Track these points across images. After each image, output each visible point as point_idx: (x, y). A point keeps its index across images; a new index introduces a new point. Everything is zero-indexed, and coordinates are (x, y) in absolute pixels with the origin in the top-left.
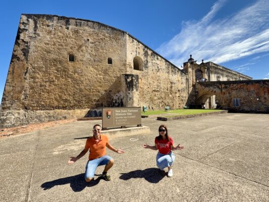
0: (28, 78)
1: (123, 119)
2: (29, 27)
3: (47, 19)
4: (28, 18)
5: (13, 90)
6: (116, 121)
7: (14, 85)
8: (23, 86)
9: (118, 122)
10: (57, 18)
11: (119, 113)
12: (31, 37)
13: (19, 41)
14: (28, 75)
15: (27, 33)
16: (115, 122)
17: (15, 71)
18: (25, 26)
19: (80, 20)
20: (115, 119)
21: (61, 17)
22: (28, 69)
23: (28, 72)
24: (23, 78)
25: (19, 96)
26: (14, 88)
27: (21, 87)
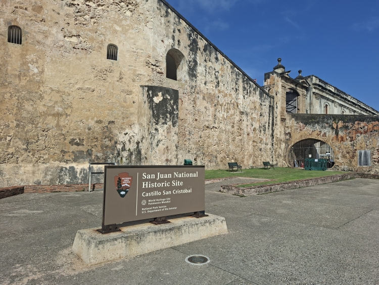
1: (162, 196)
16: (141, 206)
20: (141, 199)
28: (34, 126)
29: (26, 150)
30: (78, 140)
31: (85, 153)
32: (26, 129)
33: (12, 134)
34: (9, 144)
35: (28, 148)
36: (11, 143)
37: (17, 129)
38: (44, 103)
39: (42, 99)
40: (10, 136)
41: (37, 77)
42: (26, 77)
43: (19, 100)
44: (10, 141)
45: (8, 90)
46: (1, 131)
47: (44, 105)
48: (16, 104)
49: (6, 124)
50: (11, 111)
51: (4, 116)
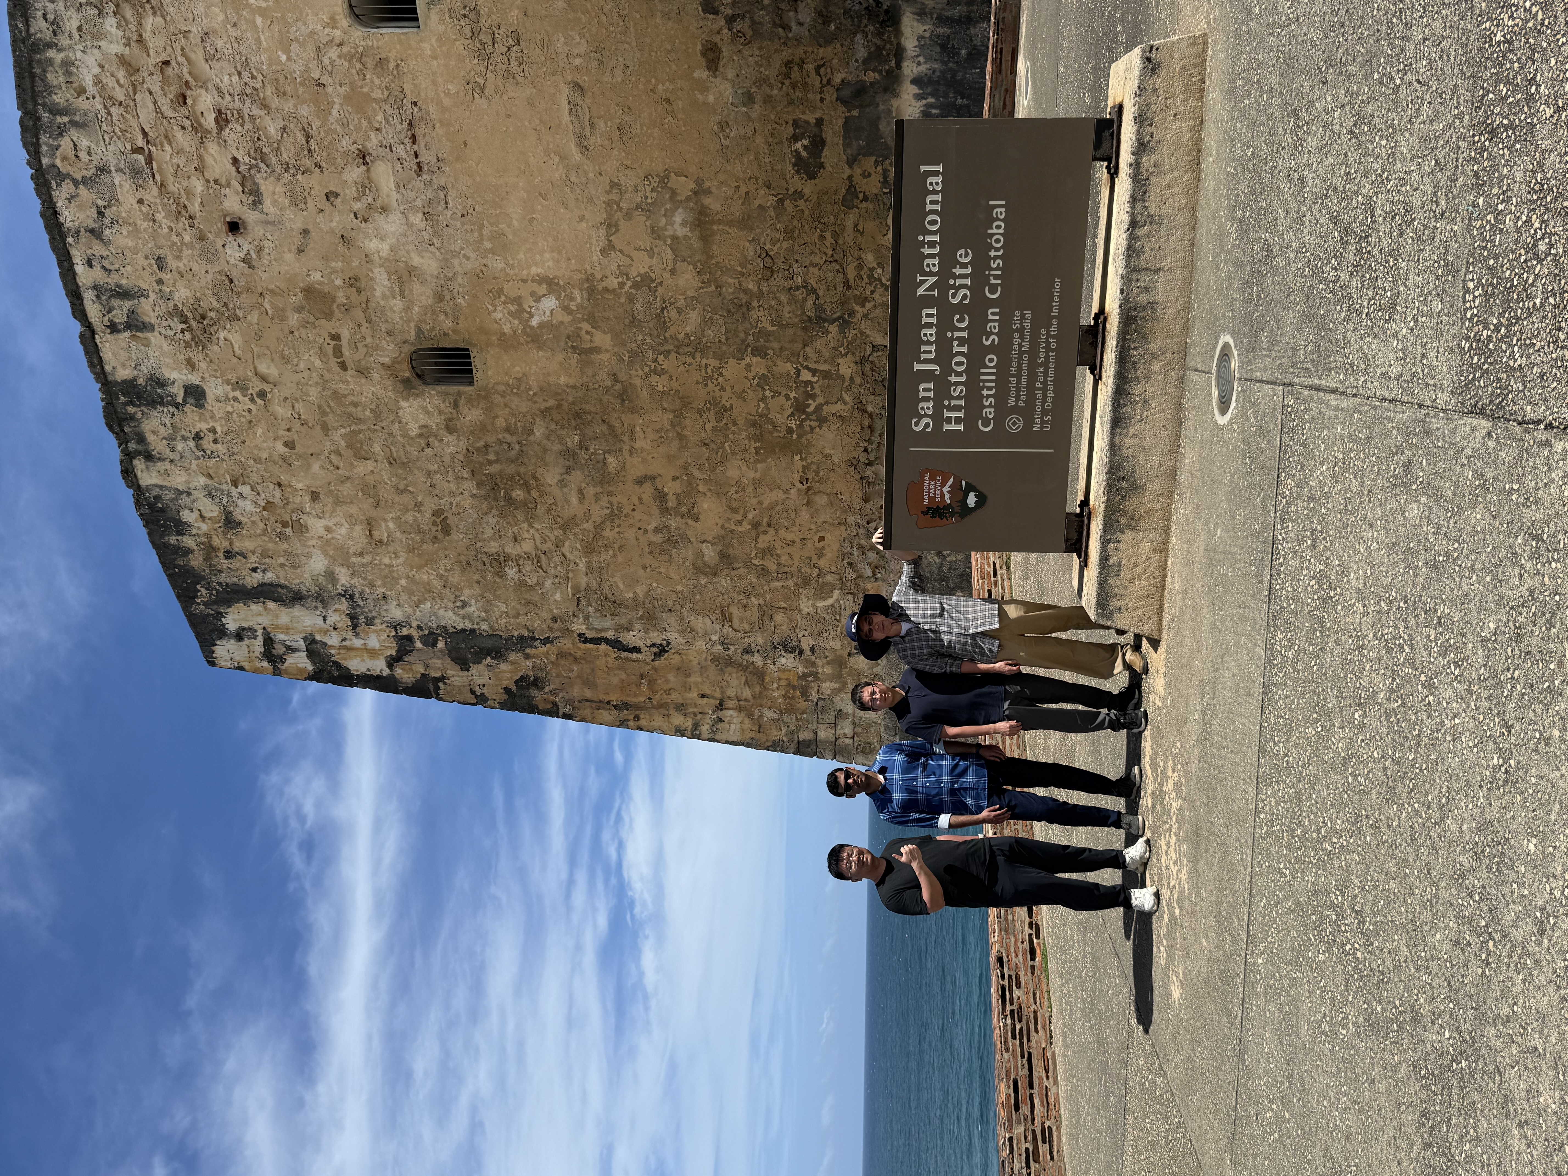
0: (656, 637)
1: (1003, 349)
2: (287, 630)
3: (181, 528)
4: (222, 633)
5: (740, 709)
6: (1014, 424)
7: (707, 706)
8: (716, 659)
9: (1027, 413)
10: (139, 464)
11: (942, 391)
12: (353, 617)
13: (404, 674)
14: (631, 638)
15: (333, 640)
16: (1026, 437)
17: (614, 698)
18: (290, 649)
19: (75, 295)
20: (999, 436)
21: (123, 440)
22: (590, 635)
23: (610, 634)
24: (656, 663)
25: (783, 683)
26: (730, 704)
27: (722, 670)
28: (755, 304)
29: (844, 324)
30: (799, 145)
31: (855, 113)
32: (770, 328)
33: (789, 368)
34: (826, 375)
35: (838, 319)
36: (822, 367)
37: (770, 352)
38: (667, 275)
39: (653, 281)
40: (798, 371)
41: (572, 299)
42: (583, 333)
43: (669, 352)
44: (814, 372)
45: (638, 382)
46: (782, 399)
47: (673, 272)
48: (683, 359)
49: (758, 385)
50: (709, 371)
51: (728, 389)
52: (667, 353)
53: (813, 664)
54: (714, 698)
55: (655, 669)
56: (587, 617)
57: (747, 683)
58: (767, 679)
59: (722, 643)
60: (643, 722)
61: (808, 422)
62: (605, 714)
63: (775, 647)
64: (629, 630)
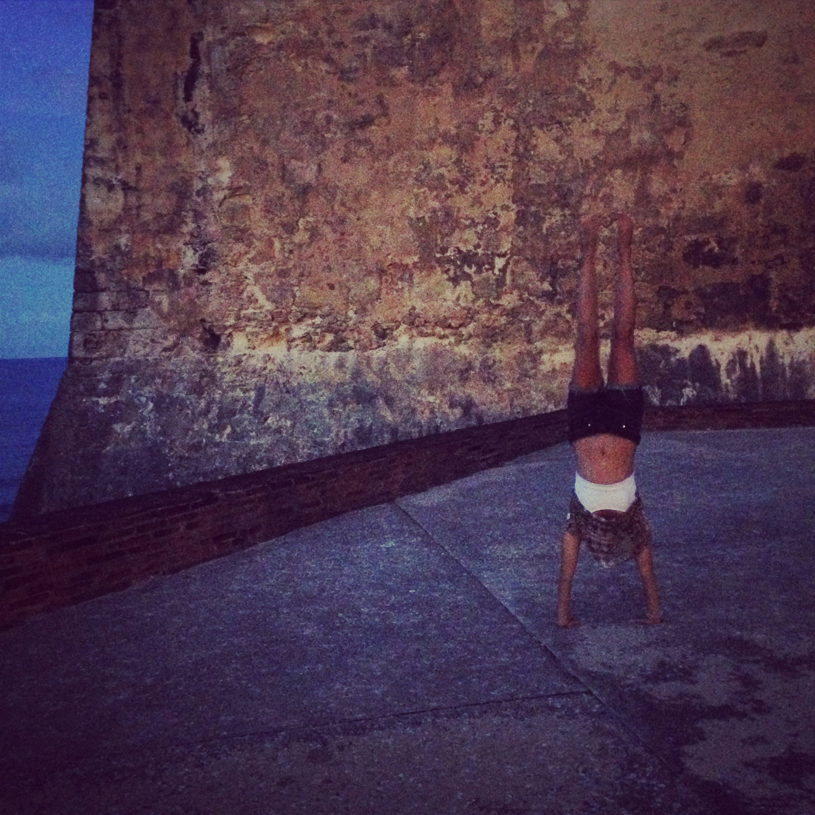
0: (205, 117)
5: (127, 209)
7: (127, 173)
8: (186, 182)
14: (202, 91)
17: (127, 71)
22: (202, 46)
23: (205, 68)
24: (174, 118)
25: (164, 254)
26: (133, 200)
27: (173, 189)
28: (567, 212)
29: (550, 297)
30: (714, 244)
31: (742, 292)
32: (545, 226)
33: (506, 247)
34: (500, 282)
35: (555, 290)
36: (508, 278)
37: (521, 229)
38: (593, 126)
39: (587, 112)
40: (504, 255)
41: (566, 33)
42: (533, 44)
43: (518, 129)
44: (503, 270)
45: (485, 101)
46: (476, 241)
47: (596, 133)
48: (512, 143)
49: (488, 218)
50: (500, 170)
51: (482, 189)
52: (515, 128)
53: (189, 284)
54: (137, 181)
55: (168, 117)
56: (222, 43)
57: (160, 215)
58: (167, 237)
59: (204, 188)
60: (98, 103)
61: (452, 267)
62: (104, 61)
63: (205, 244)
64: (211, 87)
